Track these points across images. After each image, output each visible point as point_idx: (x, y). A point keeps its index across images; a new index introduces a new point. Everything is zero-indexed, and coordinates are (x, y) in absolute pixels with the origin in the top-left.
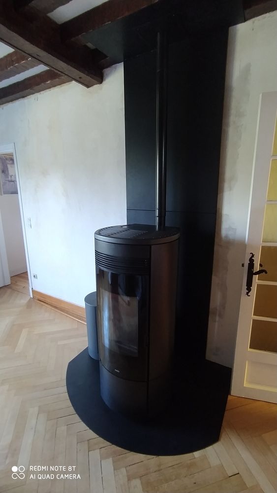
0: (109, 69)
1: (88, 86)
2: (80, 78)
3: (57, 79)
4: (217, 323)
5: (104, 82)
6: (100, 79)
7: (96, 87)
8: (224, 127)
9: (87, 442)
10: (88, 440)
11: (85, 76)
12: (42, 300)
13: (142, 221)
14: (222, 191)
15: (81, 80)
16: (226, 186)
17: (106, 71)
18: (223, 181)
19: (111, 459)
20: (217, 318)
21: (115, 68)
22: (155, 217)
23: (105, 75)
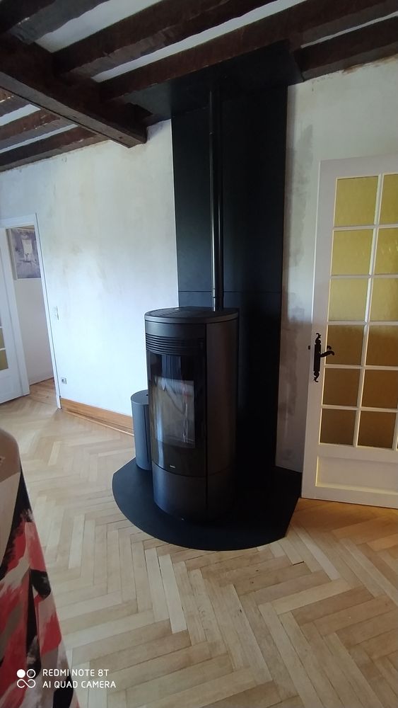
0: (153, 126)
1: (129, 146)
2: (121, 138)
3: (92, 138)
4: (287, 422)
5: (148, 142)
6: (144, 138)
7: (139, 147)
8: (287, 195)
9: (141, 543)
10: (143, 541)
11: (126, 135)
12: (73, 410)
13: (197, 302)
14: (288, 267)
15: (122, 140)
16: (291, 261)
17: (150, 128)
18: (288, 255)
19: (169, 556)
20: (287, 415)
21: (162, 126)
22: (212, 297)
23: (149, 132)
